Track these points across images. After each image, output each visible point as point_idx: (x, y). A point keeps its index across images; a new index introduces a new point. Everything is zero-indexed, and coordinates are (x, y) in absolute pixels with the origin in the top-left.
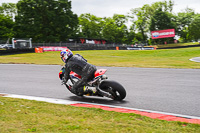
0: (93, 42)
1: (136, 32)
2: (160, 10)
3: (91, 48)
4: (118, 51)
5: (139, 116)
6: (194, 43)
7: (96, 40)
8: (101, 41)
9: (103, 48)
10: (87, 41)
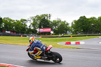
0: (9, 32)
1: (32, 28)
2: (45, 18)
3: (8, 35)
4: (22, 37)
6: (60, 35)
7: (11, 31)
8: (14, 32)
9: (15, 36)
10: (6, 32)
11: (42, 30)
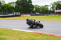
0: (38, 13)
1: (52, 10)
2: (59, 3)
3: (38, 15)
4: (46, 16)
5: (53, 36)
7: (39, 13)
8: (41, 13)
9: (41, 15)
10: (37, 13)
11: (58, 11)
